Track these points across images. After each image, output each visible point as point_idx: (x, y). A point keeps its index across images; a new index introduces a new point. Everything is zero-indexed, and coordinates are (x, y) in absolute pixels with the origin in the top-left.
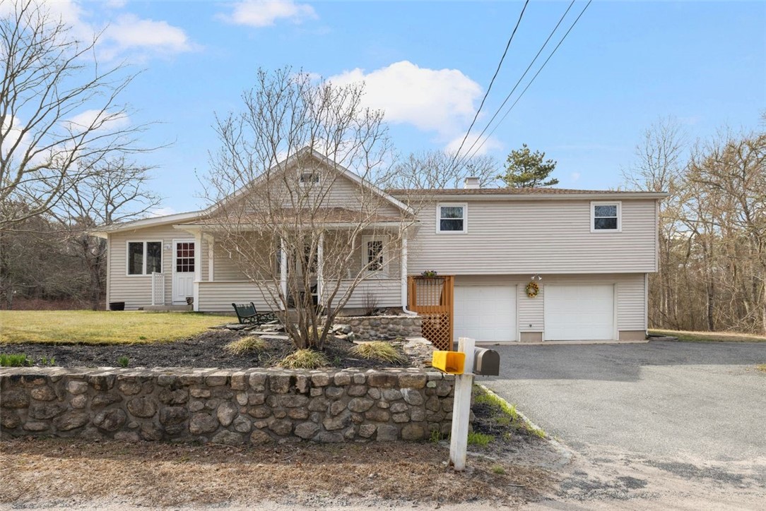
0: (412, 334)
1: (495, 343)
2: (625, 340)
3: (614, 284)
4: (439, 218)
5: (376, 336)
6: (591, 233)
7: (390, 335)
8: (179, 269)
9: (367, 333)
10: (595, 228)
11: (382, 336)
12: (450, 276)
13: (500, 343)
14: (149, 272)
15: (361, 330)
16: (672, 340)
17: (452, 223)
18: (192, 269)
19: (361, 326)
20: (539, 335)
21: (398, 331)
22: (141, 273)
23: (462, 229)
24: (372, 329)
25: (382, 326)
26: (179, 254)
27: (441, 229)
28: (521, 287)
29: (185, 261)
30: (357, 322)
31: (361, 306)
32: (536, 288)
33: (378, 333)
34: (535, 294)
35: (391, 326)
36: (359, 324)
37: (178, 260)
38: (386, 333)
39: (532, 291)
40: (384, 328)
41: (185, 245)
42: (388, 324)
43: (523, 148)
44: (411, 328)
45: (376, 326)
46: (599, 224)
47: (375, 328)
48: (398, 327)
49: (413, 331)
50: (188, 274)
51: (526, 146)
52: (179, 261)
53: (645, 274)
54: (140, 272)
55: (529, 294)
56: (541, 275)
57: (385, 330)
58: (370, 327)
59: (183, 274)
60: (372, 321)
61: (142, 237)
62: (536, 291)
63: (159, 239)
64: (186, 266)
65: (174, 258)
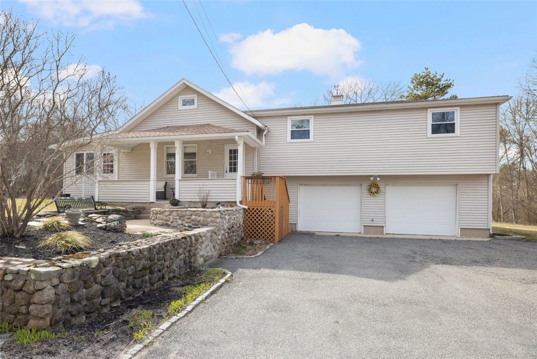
0: (210, 224)
1: (335, 234)
2: (467, 237)
3: (457, 185)
4: (289, 129)
5: (182, 224)
6: (428, 138)
7: (193, 225)
8: (104, 172)
9: (176, 222)
10: (432, 133)
11: (187, 225)
12: (275, 177)
13: (341, 234)
15: (171, 219)
16: (518, 240)
17: (300, 133)
18: (112, 171)
19: (171, 217)
20: (380, 229)
21: (199, 221)
23: (309, 138)
24: (180, 219)
25: (187, 216)
26: (104, 161)
27: (292, 138)
28: (364, 186)
29: (108, 166)
30: (168, 213)
31: (198, 200)
32: (377, 186)
33: (184, 222)
34: (377, 192)
35: (194, 217)
36: (169, 215)
38: (190, 223)
39: (374, 190)
40: (188, 219)
41: (108, 155)
42: (191, 215)
43: (425, 71)
44: (209, 220)
45: (182, 217)
46: (436, 129)
47: (182, 218)
48: (199, 218)
49: (211, 222)
51: (428, 69)
52: (104, 166)
53: (488, 175)
55: (371, 193)
56: (379, 176)
57: (189, 220)
58: (178, 217)
60: (179, 212)
62: (378, 190)
63: (93, 150)
64: (108, 169)
65: (101, 164)
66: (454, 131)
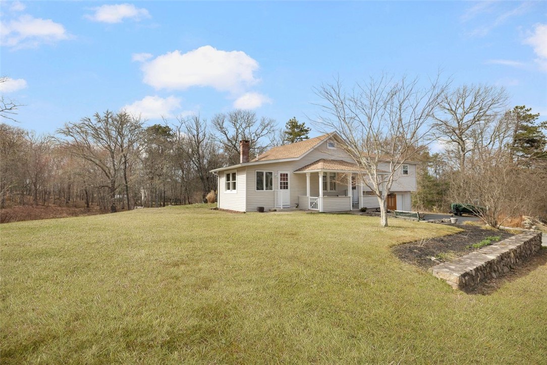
8: (281, 188)
10: (403, 174)
14: (267, 189)
18: (287, 188)
22: (263, 190)
26: (281, 179)
29: (284, 183)
41: (284, 174)
50: (285, 191)
52: (281, 183)
59: (283, 190)
63: (272, 170)
64: (284, 186)
65: (279, 181)
66: (407, 174)
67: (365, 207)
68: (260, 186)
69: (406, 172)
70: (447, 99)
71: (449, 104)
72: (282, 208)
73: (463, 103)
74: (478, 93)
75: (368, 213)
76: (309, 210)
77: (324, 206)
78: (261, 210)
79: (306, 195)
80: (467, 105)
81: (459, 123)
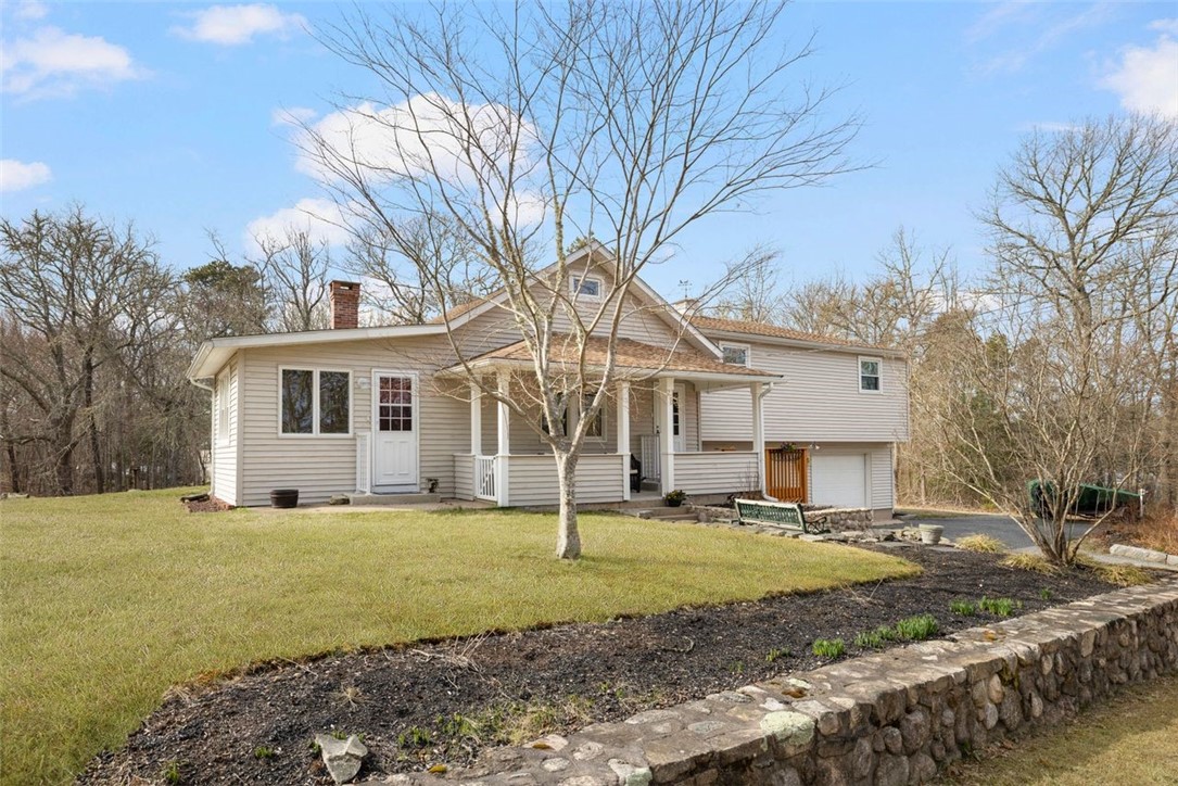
3: (865, 455)
6: (859, 394)
8: (384, 426)
10: (862, 389)
14: (325, 428)
18: (408, 426)
22: (311, 432)
26: (384, 397)
29: (396, 411)
37: (381, 408)
41: (395, 381)
50: (401, 435)
52: (384, 411)
54: (309, 429)
56: (819, 444)
59: (390, 435)
61: (302, 359)
63: (348, 366)
64: (395, 420)
65: (376, 404)
66: (876, 388)
67: (678, 488)
68: (296, 420)
69: (871, 383)
70: (1035, 166)
71: (1041, 183)
72: (368, 494)
73: (1086, 178)
74: (1128, 145)
75: (688, 511)
76: (475, 500)
77: (513, 486)
78: (287, 499)
79: (470, 451)
80: (1099, 186)
81: (1072, 237)
